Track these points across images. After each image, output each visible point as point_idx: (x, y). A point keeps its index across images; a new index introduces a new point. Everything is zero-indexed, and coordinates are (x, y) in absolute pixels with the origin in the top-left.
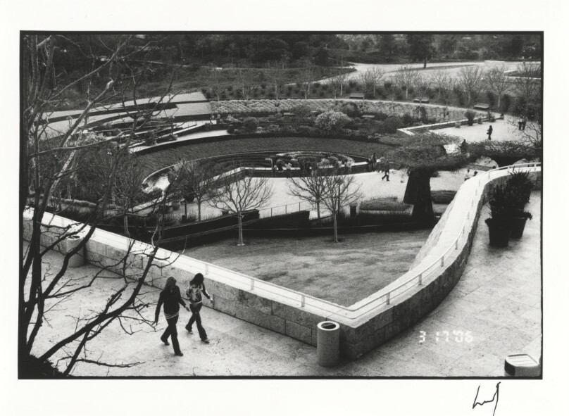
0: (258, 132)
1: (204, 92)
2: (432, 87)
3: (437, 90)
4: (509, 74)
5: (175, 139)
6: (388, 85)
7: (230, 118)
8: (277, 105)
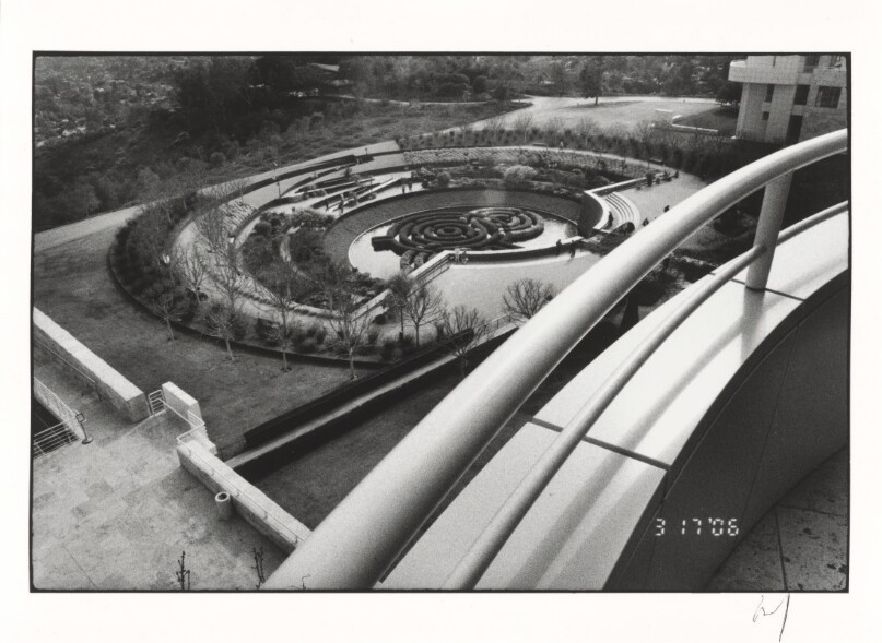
0: (451, 186)
1: (397, 139)
2: (608, 135)
3: (615, 139)
4: (676, 122)
5: (374, 197)
6: (568, 132)
7: (423, 170)
8: (466, 154)
